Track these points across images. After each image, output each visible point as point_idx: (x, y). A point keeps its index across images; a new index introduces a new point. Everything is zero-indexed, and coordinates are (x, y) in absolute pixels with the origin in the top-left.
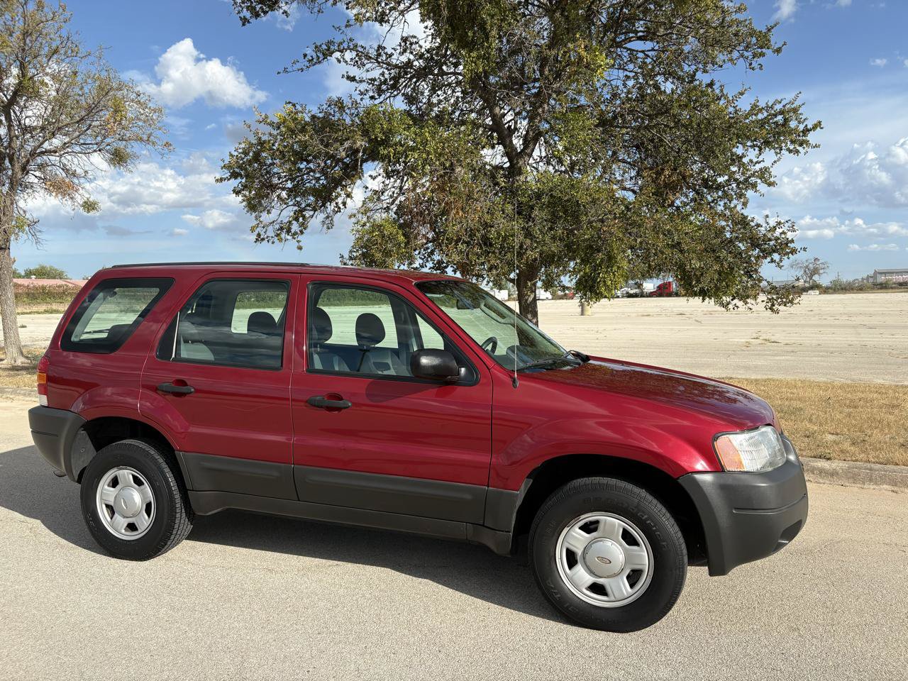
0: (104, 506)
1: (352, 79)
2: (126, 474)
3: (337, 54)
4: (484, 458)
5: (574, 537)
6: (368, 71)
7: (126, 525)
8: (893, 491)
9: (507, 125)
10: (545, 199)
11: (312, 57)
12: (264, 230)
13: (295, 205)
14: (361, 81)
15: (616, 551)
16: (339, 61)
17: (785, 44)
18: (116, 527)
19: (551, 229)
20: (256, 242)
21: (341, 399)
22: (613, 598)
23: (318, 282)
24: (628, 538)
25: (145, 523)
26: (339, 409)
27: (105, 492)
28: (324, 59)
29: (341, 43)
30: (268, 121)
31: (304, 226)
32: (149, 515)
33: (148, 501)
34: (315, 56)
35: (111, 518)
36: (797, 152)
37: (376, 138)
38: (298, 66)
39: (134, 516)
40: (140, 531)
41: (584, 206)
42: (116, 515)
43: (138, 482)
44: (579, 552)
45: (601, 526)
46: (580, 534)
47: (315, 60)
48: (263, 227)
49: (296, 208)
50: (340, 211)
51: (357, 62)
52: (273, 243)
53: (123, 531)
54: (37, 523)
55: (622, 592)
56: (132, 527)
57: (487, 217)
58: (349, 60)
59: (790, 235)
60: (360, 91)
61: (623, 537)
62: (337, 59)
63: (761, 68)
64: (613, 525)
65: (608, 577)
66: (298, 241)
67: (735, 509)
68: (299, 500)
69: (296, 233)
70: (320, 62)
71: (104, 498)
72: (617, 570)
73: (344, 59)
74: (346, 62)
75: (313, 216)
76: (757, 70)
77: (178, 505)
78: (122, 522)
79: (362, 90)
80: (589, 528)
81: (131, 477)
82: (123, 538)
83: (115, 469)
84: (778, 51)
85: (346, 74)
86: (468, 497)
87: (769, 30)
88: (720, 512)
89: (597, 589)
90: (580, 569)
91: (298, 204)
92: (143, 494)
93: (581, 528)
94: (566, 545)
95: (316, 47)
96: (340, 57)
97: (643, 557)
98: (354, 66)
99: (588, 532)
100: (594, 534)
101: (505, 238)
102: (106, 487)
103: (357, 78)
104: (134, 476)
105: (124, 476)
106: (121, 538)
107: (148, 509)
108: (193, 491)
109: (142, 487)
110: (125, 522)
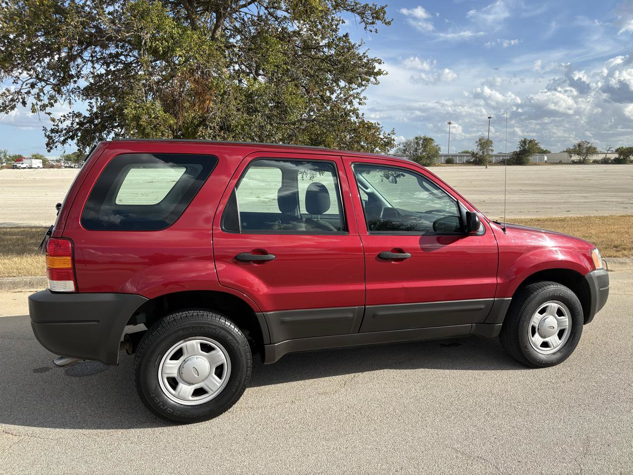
0: (166, 381)
2: (194, 344)
4: (494, 281)
5: (536, 318)
7: (192, 391)
17: (393, 20)
18: (183, 396)
21: (402, 252)
22: (552, 348)
24: (560, 312)
25: (216, 385)
26: (401, 260)
27: (168, 366)
32: (221, 377)
33: (219, 364)
35: (175, 390)
39: (202, 381)
40: (210, 393)
42: (180, 384)
43: (206, 348)
45: (548, 309)
46: (538, 316)
53: (191, 398)
55: (556, 343)
56: (199, 392)
61: (557, 313)
65: (549, 337)
67: (601, 288)
71: (168, 372)
72: (555, 332)
76: (374, 33)
78: (187, 390)
81: (199, 346)
82: (192, 404)
83: (180, 342)
88: (597, 290)
89: (545, 345)
90: (537, 335)
92: (213, 359)
93: (539, 313)
94: (532, 323)
99: (542, 313)
100: (544, 315)
102: (168, 361)
104: (202, 345)
105: (193, 346)
106: (190, 404)
107: (219, 371)
108: (271, 344)
109: (213, 352)
110: (191, 389)
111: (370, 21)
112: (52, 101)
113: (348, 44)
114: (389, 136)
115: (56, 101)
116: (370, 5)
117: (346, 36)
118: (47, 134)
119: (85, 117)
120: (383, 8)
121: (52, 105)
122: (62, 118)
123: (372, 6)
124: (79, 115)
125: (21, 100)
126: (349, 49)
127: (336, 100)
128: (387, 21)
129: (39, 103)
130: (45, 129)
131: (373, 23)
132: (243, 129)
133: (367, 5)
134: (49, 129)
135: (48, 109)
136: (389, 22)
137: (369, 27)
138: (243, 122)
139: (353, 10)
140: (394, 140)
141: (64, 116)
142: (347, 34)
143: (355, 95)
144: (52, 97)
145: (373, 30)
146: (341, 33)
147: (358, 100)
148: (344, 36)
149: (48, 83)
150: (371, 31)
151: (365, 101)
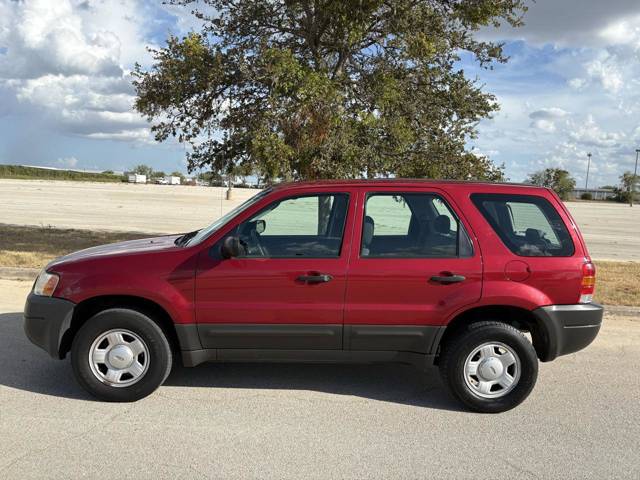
1: (200, 16)
63: (492, 69)
74: (210, 3)
76: (489, 70)
85: (195, 12)
98: (216, 7)
103: (204, 16)
111: (486, 59)
112: (195, 133)
113: (462, 81)
114: (498, 170)
115: (198, 133)
116: (487, 43)
117: (461, 72)
118: (189, 158)
119: (220, 145)
120: (500, 46)
121: (195, 136)
122: (202, 146)
123: (488, 44)
124: (215, 143)
125: (172, 131)
126: (462, 85)
127: (448, 133)
128: (504, 58)
129: (186, 134)
130: (188, 155)
131: (489, 60)
132: (352, 160)
133: (484, 43)
134: (191, 154)
135: (192, 140)
136: (506, 59)
137: (485, 64)
138: (353, 154)
139: (469, 49)
140: (503, 174)
141: (204, 144)
142: (462, 71)
143: (468, 129)
144: (195, 130)
145: (489, 67)
146: (455, 70)
147: (469, 134)
148: (459, 72)
149: (194, 117)
150: (486, 68)
151: (477, 135)
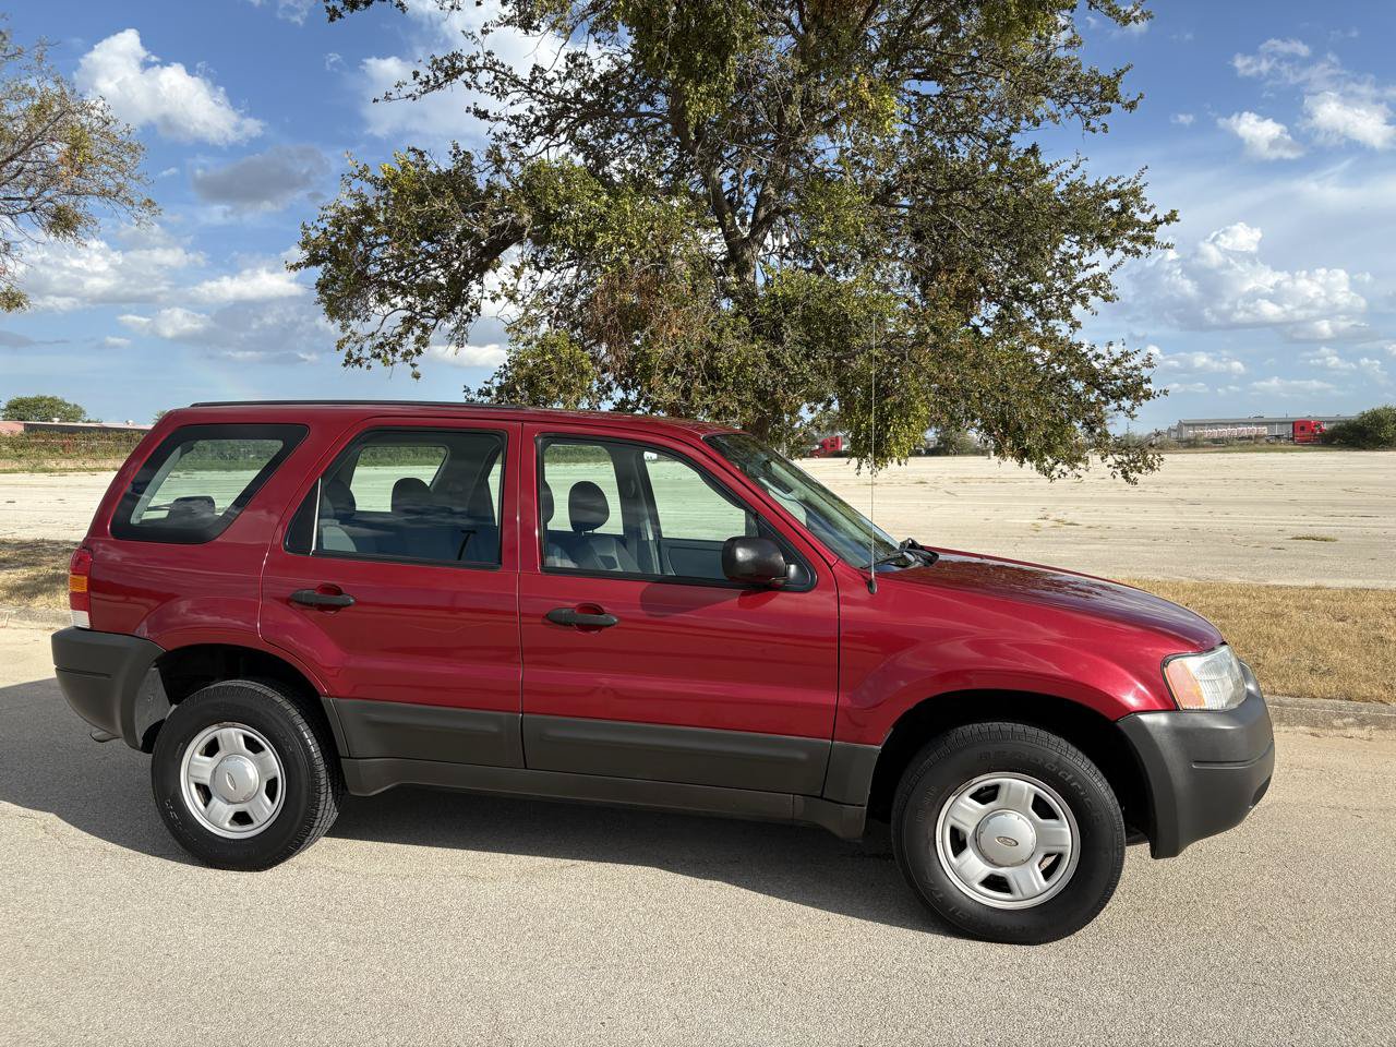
0: (193, 787)
1: (483, 115)
2: (233, 735)
3: (467, 76)
4: (829, 699)
5: (963, 810)
6: (512, 104)
7: (231, 815)
8: (1312, 734)
9: (727, 197)
10: (797, 311)
11: (428, 77)
12: (358, 346)
13: (407, 309)
14: (497, 119)
15: (1021, 826)
16: (469, 86)
17: (1141, 96)
18: (217, 819)
19: (807, 356)
20: (345, 365)
21: (600, 612)
22: (1019, 896)
23: (552, 434)
24: (1043, 809)
25: (265, 811)
26: (598, 628)
27: (195, 764)
28: (446, 81)
29: (473, 58)
30: (369, 175)
31: (422, 341)
32: (272, 799)
33: (270, 776)
34: (431, 77)
35: (206, 805)
36: (1138, 253)
37: (548, 209)
38: (406, 90)
39: (246, 800)
40: (256, 824)
41: (856, 323)
42: (214, 800)
43: (252, 745)
44: (969, 831)
45: (1002, 793)
46: (971, 805)
47: (432, 83)
48: (356, 342)
49: (408, 314)
50: (471, 321)
51: (497, 88)
52: (369, 367)
53: (227, 825)
54: (51, 818)
55: (1032, 886)
56: (242, 818)
57: (713, 337)
58: (483, 85)
59: (1145, 372)
60: (495, 134)
61: (1035, 807)
62: (465, 82)
63: (1105, 131)
64: (1021, 791)
65: (1012, 865)
66: (413, 365)
67: (1197, 762)
68: (526, 768)
69: (409, 353)
70: (440, 86)
71: (195, 774)
72: (1026, 855)
73: (475, 83)
74: (479, 88)
75: (435, 325)
76: (1100, 133)
77: (323, 782)
78: (223, 811)
79: (499, 133)
80: (986, 795)
81: (241, 739)
82: (228, 836)
83: (214, 727)
84: (1131, 106)
85: (473, 107)
86: (802, 756)
87: (1118, 76)
88: (1176, 766)
89: (996, 883)
90: (970, 855)
91: (410, 307)
92: (262, 767)
93: (973, 796)
94: (951, 821)
95: (435, 62)
96: (469, 80)
97: (1064, 833)
98: (492, 94)
99: (983, 801)
100: (992, 805)
101: (741, 368)
102: (197, 756)
103: (490, 114)
104: (246, 738)
105: (230, 737)
106: (224, 835)
107: (271, 790)
108: (350, 758)
109: (262, 754)
110: (230, 811)
112: (419, 346)
117: (1033, 151)
121: (419, 352)
128: (1128, 101)
136: (1133, 103)
144: (418, 340)
145: (1097, 127)
146: (1019, 147)
148: (1028, 152)
150: (1094, 131)
